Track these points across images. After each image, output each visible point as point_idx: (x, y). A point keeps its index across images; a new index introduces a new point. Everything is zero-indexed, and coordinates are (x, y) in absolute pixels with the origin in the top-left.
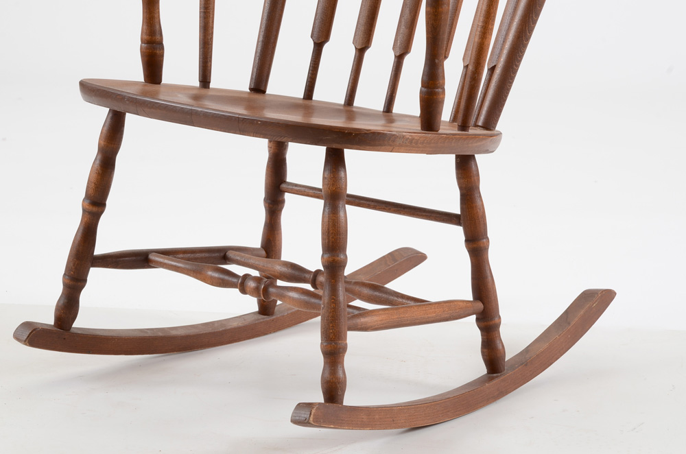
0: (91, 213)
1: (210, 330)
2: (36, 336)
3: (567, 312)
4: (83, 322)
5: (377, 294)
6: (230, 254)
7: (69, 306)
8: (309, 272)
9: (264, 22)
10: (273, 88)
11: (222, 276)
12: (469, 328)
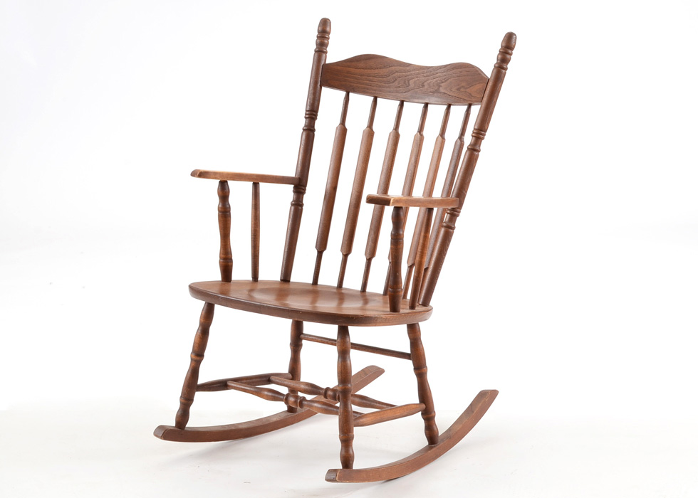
0: (196, 361)
1: (261, 424)
2: (167, 434)
3: (471, 405)
4: (192, 423)
5: (364, 401)
6: (273, 378)
7: (184, 415)
8: (322, 389)
9: (288, 240)
10: (294, 278)
11: (273, 395)
12: (418, 420)
